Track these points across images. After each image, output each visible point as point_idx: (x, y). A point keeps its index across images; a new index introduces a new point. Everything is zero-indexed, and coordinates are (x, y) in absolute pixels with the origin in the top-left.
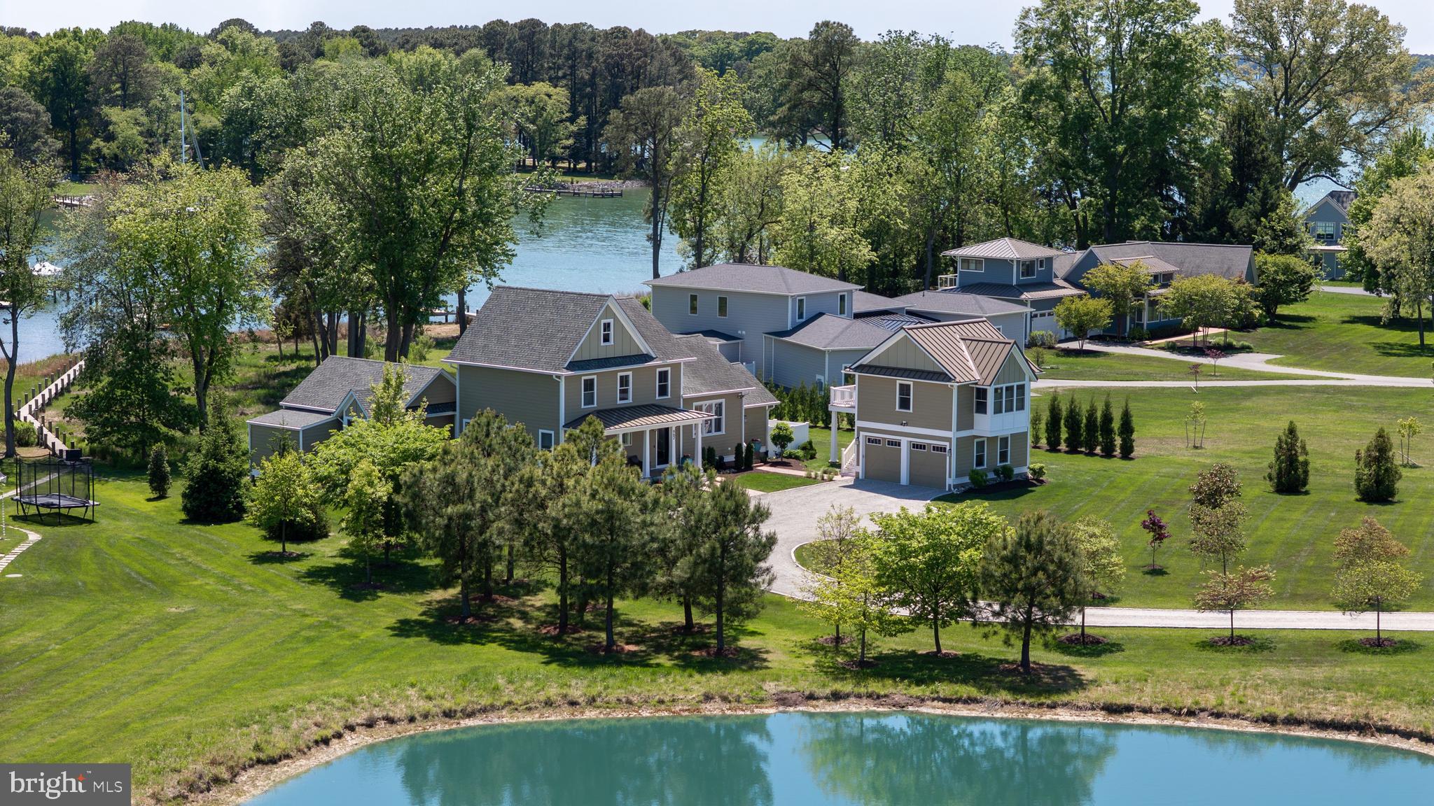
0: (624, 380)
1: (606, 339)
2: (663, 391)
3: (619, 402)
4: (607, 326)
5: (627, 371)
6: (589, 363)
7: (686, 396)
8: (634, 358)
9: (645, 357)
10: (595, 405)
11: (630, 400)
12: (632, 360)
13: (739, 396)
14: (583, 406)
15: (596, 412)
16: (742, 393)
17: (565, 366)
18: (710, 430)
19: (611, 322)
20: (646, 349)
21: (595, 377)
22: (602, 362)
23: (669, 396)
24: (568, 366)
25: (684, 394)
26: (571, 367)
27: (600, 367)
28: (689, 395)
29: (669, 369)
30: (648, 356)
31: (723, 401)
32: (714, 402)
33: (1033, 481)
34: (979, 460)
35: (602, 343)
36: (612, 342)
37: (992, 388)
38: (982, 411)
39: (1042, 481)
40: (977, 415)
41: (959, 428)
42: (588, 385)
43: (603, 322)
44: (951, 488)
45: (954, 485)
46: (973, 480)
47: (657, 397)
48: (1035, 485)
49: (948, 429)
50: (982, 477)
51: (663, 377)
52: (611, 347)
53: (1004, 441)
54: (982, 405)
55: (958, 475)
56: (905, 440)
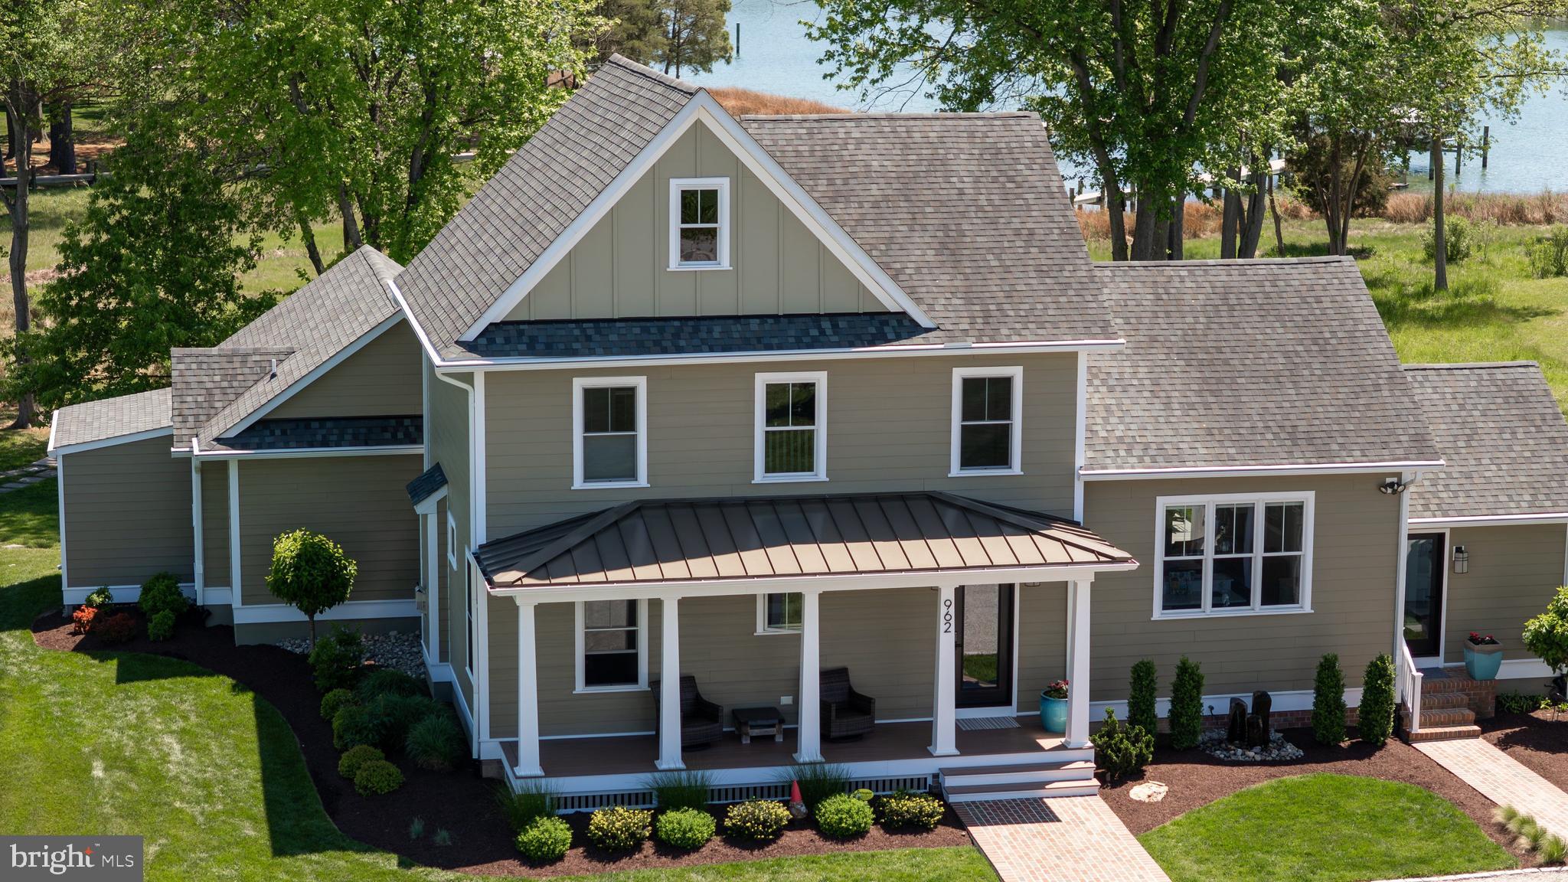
0: (793, 404)
1: (699, 244)
2: (987, 447)
3: (757, 476)
4: (701, 205)
5: (812, 369)
6: (598, 332)
7: (1098, 473)
8: (826, 325)
9: (886, 323)
10: (642, 481)
11: (821, 472)
12: (814, 332)
13: (1386, 486)
14: (578, 483)
15: (641, 508)
16: (1399, 475)
17: (471, 335)
18: (1242, 596)
19: (722, 186)
20: (891, 297)
21: (640, 383)
22: (661, 331)
23: (1016, 468)
24: (482, 335)
25: (1091, 467)
26: (499, 340)
27: (641, 349)
28: (1112, 471)
29: (1017, 373)
30: (901, 326)
31: (1308, 498)
32: (1260, 501)
35: (675, 262)
36: (724, 259)
42: (610, 410)
43: (676, 186)
47: (955, 470)
51: (985, 399)
52: (722, 279)
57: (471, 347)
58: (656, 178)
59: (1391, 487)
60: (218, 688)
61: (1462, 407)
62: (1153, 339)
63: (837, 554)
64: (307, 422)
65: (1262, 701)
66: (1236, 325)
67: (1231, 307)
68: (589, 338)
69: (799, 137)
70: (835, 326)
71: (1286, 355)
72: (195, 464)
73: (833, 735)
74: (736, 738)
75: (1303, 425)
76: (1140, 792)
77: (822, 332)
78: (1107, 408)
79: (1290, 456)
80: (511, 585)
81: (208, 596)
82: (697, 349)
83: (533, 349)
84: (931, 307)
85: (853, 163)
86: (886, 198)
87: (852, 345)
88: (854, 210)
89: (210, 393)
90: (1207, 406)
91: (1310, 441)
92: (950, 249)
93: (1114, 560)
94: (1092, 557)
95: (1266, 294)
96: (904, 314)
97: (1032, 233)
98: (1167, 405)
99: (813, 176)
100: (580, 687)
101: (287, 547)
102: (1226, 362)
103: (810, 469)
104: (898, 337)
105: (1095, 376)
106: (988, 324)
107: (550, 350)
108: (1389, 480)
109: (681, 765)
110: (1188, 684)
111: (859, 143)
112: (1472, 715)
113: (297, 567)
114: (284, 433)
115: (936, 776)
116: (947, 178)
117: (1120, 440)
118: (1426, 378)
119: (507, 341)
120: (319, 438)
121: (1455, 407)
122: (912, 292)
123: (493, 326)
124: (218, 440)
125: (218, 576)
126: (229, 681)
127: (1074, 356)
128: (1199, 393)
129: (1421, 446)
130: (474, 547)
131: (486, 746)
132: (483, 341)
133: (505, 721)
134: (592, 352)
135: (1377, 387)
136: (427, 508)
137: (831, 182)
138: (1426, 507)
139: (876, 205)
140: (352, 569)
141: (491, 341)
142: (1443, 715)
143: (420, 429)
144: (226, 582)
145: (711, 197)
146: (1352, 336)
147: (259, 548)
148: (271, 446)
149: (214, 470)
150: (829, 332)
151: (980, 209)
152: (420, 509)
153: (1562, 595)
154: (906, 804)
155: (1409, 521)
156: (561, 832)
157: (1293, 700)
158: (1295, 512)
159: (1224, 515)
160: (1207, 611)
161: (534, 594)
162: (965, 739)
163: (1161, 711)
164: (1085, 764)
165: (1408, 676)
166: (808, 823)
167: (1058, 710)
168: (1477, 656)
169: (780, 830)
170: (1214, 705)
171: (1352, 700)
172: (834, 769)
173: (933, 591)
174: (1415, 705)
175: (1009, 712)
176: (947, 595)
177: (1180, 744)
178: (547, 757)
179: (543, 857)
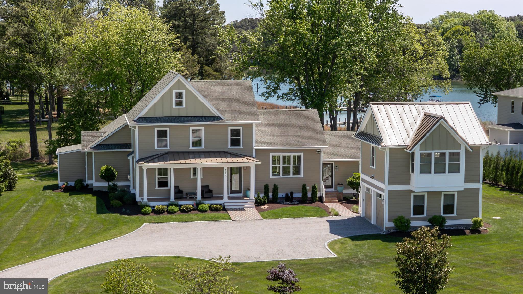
0: (196, 133)
1: (179, 103)
2: (235, 142)
3: (191, 147)
4: (179, 95)
5: (201, 126)
6: (160, 119)
7: (257, 148)
8: (203, 118)
9: (215, 118)
10: (168, 148)
11: (203, 147)
12: (201, 119)
13: (317, 152)
14: (156, 148)
15: (168, 153)
16: (320, 149)
17: (135, 119)
18: (288, 173)
19: (183, 92)
20: (216, 113)
21: (168, 129)
22: (172, 119)
23: (241, 147)
24: (137, 119)
25: (256, 147)
26: (141, 120)
27: (168, 122)
28: (260, 147)
29: (241, 128)
30: (218, 118)
31: (301, 154)
32: (292, 154)
33: (467, 232)
34: (419, 210)
35: (174, 106)
36: (184, 106)
37: (418, 152)
38: (413, 171)
39: (479, 232)
40: (411, 174)
41: (390, 183)
42: (162, 134)
43: (175, 92)
44: (384, 230)
45: (386, 227)
46: (396, 224)
47: (229, 147)
48: (464, 234)
49: (383, 182)
50: (402, 223)
51: (235, 133)
52: (183, 110)
53: (449, 197)
54: (413, 165)
55: (389, 220)
56: (373, 189)
57: (135, 121)
58: (171, 90)
59: (318, 152)
60: (90, 196)
61: (339, 139)
62: (273, 124)
63: (203, 160)
64: (108, 145)
65: (292, 193)
66: (290, 122)
67: (290, 118)
68: (158, 120)
69: (202, 84)
70: (205, 119)
71: (300, 127)
72: (86, 153)
73: (205, 196)
74: (186, 198)
75: (300, 140)
76: (262, 207)
77: (202, 119)
78: (261, 137)
79: (297, 145)
80: (142, 164)
81: (88, 182)
82: (178, 122)
83: (147, 122)
84: (224, 115)
85: (212, 89)
86: (218, 96)
87: (208, 122)
88: (212, 98)
89: (89, 140)
90: (282, 136)
91: (301, 143)
92: (229, 105)
93: (257, 162)
94: (253, 161)
95: (298, 116)
96: (219, 116)
97: (246, 102)
98: (273, 136)
99: (204, 92)
100: (157, 188)
101: (104, 168)
102: (287, 128)
103: (201, 146)
104: (217, 120)
105: (260, 130)
106: (235, 118)
107: (150, 122)
108: (318, 151)
109: (174, 200)
110: (276, 188)
111: (214, 86)
112: (336, 198)
113: (105, 172)
114: (104, 147)
115: (224, 204)
116: (231, 92)
117: (263, 142)
118: (333, 134)
119: (142, 120)
120: (111, 148)
121: (338, 139)
122: (221, 113)
123: (139, 118)
124: (90, 148)
125: (90, 178)
126: (91, 195)
127: (252, 124)
128: (280, 134)
129: (324, 144)
130: (136, 160)
131: (138, 199)
132: (138, 120)
133: (141, 195)
134: (158, 123)
135: (317, 133)
136: (130, 158)
137: (208, 93)
138: (328, 157)
139: (216, 97)
140: (117, 173)
141: (139, 120)
142: (330, 198)
143: (131, 146)
144: (92, 179)
145: (181, 94)
146: (314, 124)
147: (98, 169)
148: (101, 149)
149: (90, 154)
150: (204, 119)
151: (237, 98)
152: (129, 158)
153: (355, 174)
154: (215, 206)
155: (323, 160)
156: (150, 209)
157: (298, 195)
158: (299, 157)
159: (284, 157)
160: (281, 176)
161: (146, 166)
162: (229, 198)
163: (271, 195)
164: (253, 202)
165: (322, 192)
166: (197, 209)
167: (248, 193)
168: (339, 188)
169: (191, 210)
170: (281, 195)
171: (309, 195)
172: (203, 201)
173: (223, 168)
174: (324, 196)
175: (241, 195)
176: (225, 169)
177: (275, 200)
178: (149, 200)
179: (146, 214)
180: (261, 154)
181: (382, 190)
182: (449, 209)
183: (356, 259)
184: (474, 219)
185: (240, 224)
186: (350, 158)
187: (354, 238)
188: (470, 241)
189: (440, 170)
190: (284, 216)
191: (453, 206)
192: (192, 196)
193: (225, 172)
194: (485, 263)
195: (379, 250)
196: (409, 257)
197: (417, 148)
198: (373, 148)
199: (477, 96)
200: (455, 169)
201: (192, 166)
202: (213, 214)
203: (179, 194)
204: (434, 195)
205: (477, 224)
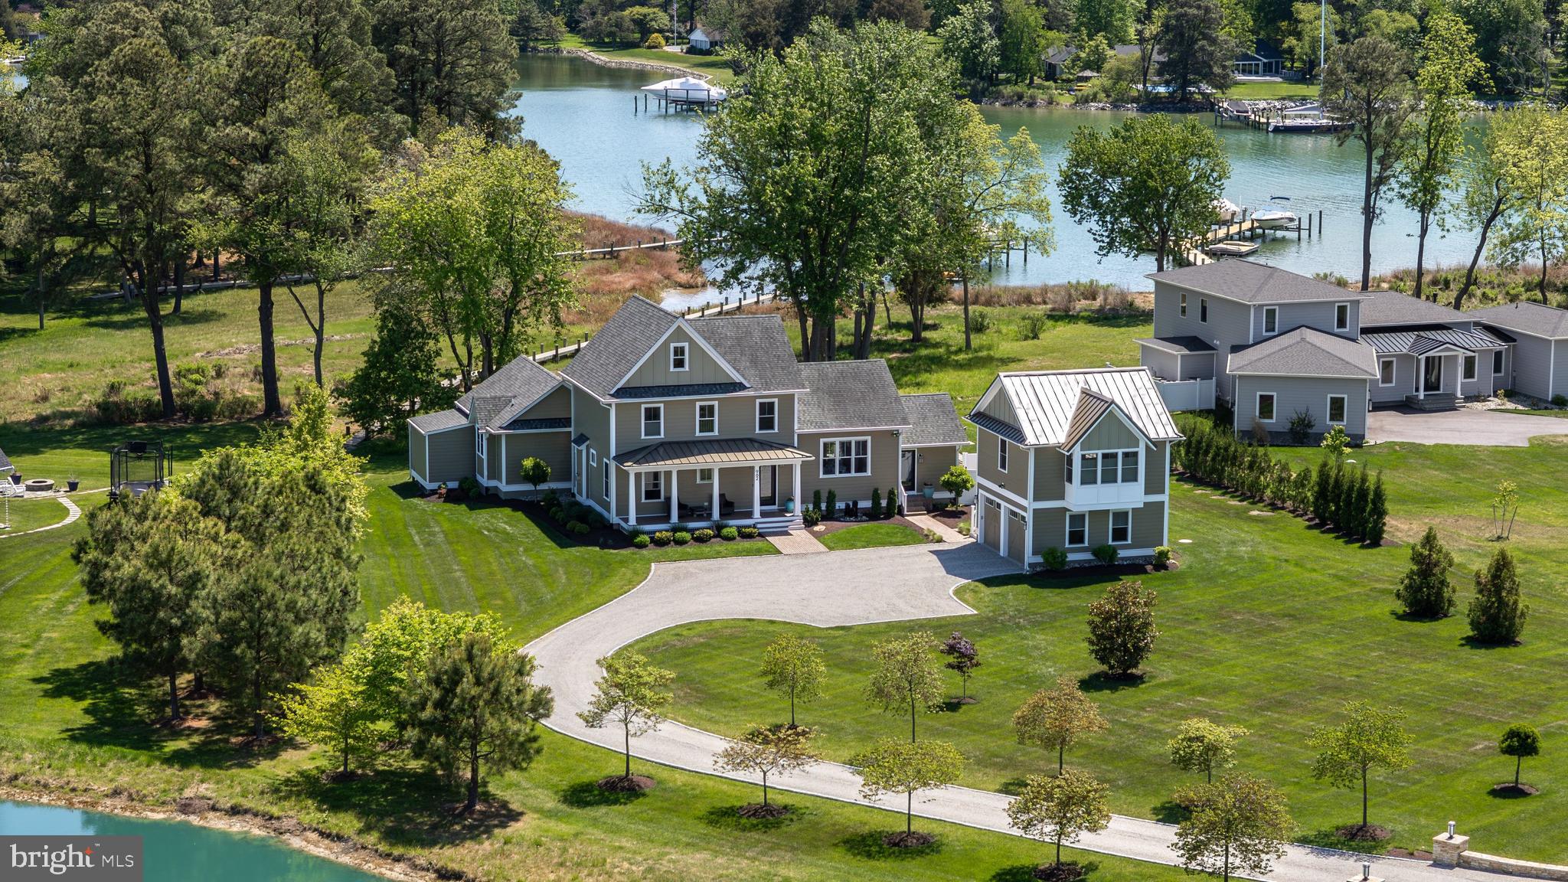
0: (708, 411)
1: (679, 363)
2: (767, 424)
3: (698, 434)
4: (679, 351)
5: (713, 400)
6: (650, 390)
7: (801, 432)
9: (736, 386)
10: (662, 436)
11: (716, 433)
12: (714, 389)
13: (893, 434)
14: (644, 436)
15: (662, 444)
16: (898, 431)
17: (612, 392)
18: (848, 470)
19: (686, 345)
20: (737, 377)
21: (662, 406)
22: (668, 389)
23: (776, 430)
25: (799, 430)
26: (620, 393)
27: (663, 395)
28: (806, 431)
29: (776, 400)
30: (740, 386)
31: (868, 439)
32: (853, 439)
33: (1149, 568)
34: (1077, 537)
35: (672, 369)
36: (687, 368)
37: (1077, 454)
38: (1070, 480)
39: (1166, 567)
40: (1067, 484)
41: (1037, 498)
42: (653, 414)
43: (672, 345)
44: (1026, 567)
45: (1030, 565)
46: (1046, 560)
47: (757, 431)
48: (1145, 572)
49: (1025, 497)
50: (1055, 558)
51: (766, 408)
52: (686, 374)
53: (1121, 516)
54: (1070, 472)
55: (1035, 553)
56: (1003, 504)
57: (612, 396)
58: (666, 344)
59: (895, 435)
60: (508, 511)
61: (922, 408)
62: (818, 389)
63: (724, 456)
64: (533, 420)
65: (855, 503)
66: (846, 383)
67: (844, 377)
68: (647, 392)
69: (704, 325)
70: (720, 387)
71: (862, 393)
72: (486, 436)
73: (724, 513)
74: (692, 516)
75: (866, 415)
76: (816, 528)
77: (716, 389)
78: (805, 412)
79: (863, 425)
82: (679, 395)
83: (630, 396)
84: (749, 380)
86: (732, 346)
87: (725, 393)
88: (723, 349)
89: (489, 411)
91: (869, 420)
92: (754, 361)
93: (807, 457)
94: (800, 456)
95: (855, 372)
96: (741, 383)
97: (779, 355)
98: (823, 410)
99: (709, 339)
100: (644, 500)
101: (527, 464)
102: (842, 395)
103: (714, 431)
104: (740, 390)
105: (800, 401)
106: (767, 386)
107: (635, 396)
108: (895, 433)
109: (679, 521)
110: (831, 498)
112: (924, 509)
113: (531, 470)
114: (522, 424)
115: (755, 524)
117: (808, 421)
118: (910, 399)
119: (622, 394)
120: (534, 426)
121: (920, 409)
122: (743, 376)
123: (618, 389)
124: (497, 427)
125: (494, 474)
126: (509, 509)
127: (793, 395)
128: (833, 406)
129: (905, 421)
130: (612, 457)
131: (615, 519)
132: (615, 394)
133: (623, 510)
134: (648, 397)
135: (891, 403)
136: (583, 447)
137: (715, 340)
138: (910, 442)
139: (730, 348)
140: (551, 470)
141: (618, 394)
142: (915, 508)
143: (570, 422)
144: (500, 480)
145: (683, 349)
146: (883, 386)
147: (515, 464)
148: (521, 429)
149: (495, 437)
150: (718, 389)
151: (762, 348)
152: (580, 448)
153: (953, 469)
154: (747, 530)
155: (902, 446)
156: (646, 538)
157: (865, 504)
158: (865, 443)
159: (842, 444)
160: (837, 475)
161: (632, 468)
162: (763, 514)
163: (823, 506)
164: (800, 521)
165: (903, 496)
166: (718, 536)
167: (791, 506)
168: (927, 491)
169: (711, 538)
170: (840, 505)
171: (884, 503)
172: (725, 522)
173: (753, 468)
174: (905, 505)
175: (775, 507)
176: (757, 469)
177: (829, 516)
178: (639, 521)
179: (642, 546)
180: (808, 442)
181: (1024, 509)
182: (1120, 534)
183: (1007, 617)
184: (1158, 549)
185: (800, 561)
186: (944, 441)
187: (989, 582)
188: (1156, 583)
189: (1109, 478)
190: (859, 544)
191: (1126, 530)
192: (704, 513)
193: (757, 474)
194: (1186, 618)
195: (1033, 601)
196: (1107, 619)
197: (1078, 446)
198: (1003, 442)
199: (1095, 239)
200: (1130, 476)
201: (698, 467)
202: (747, 544)
203: (686, 512)
204: (1099, 515)
205: (1163, 555)
